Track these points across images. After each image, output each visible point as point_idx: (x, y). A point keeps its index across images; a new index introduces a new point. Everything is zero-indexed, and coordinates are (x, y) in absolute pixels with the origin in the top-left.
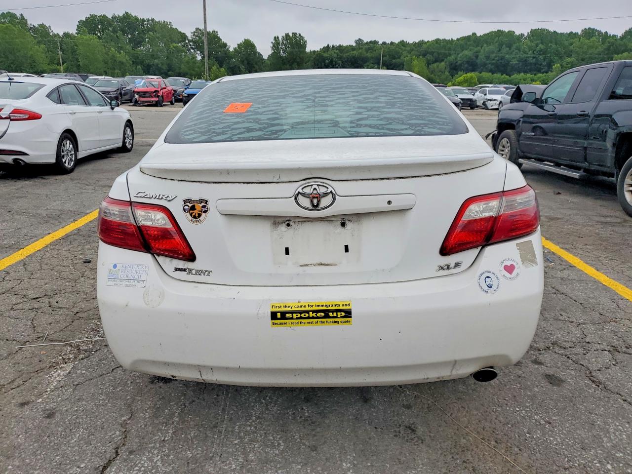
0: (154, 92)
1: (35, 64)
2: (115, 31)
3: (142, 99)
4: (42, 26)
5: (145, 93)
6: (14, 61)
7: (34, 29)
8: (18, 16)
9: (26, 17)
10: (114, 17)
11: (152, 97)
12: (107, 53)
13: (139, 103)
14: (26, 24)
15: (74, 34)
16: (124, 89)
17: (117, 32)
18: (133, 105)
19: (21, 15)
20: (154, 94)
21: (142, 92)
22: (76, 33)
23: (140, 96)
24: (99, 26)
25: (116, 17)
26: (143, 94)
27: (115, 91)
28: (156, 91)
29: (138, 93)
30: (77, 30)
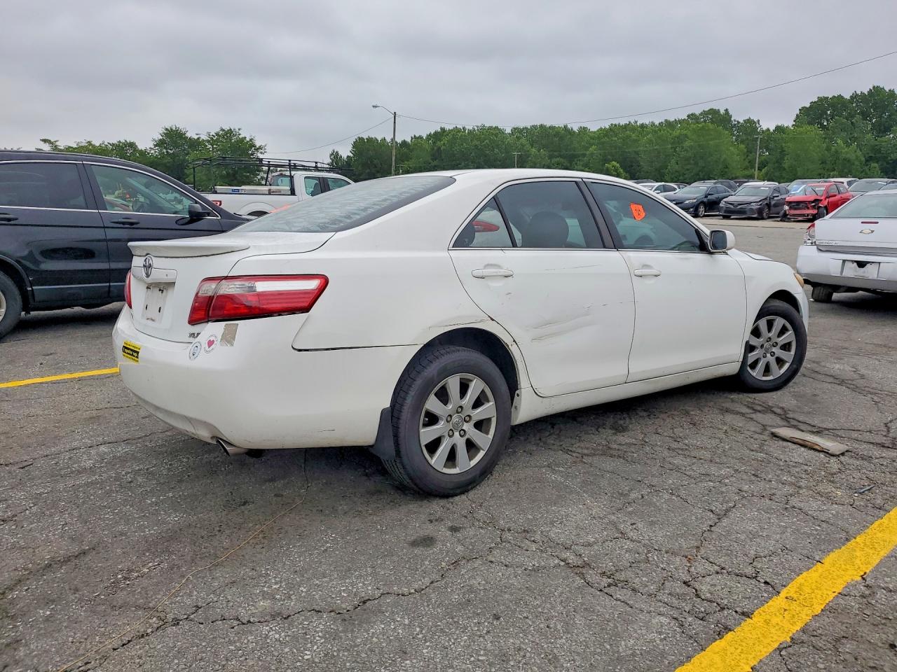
0: (813, 202)
1: (727, 170)
2: (851, 116)
3: (793, 212)
4: (749, 121)
5: (798, 203)
6: (704, 167)
7: (739, 126)
8: (722, 112)
9: (731, 113)
10: (854, 97)
11: (808, 208)
12: (828, 149)
13: (788, 217)
14: (730, 120)
15: (790, 126)
16: (775, 198)
17: (853, 117)
18: (781, 221)
19: (726, 110)
20: (813, 204)
21: (794, 202)
22: (793, 125)
23: (791, 208)
24: (829, 112)
25: (857, 95)
26: (796, 205)
27: (760, 201)
28: (816, 200)
29: (789, 203)
30: (794, 121)
